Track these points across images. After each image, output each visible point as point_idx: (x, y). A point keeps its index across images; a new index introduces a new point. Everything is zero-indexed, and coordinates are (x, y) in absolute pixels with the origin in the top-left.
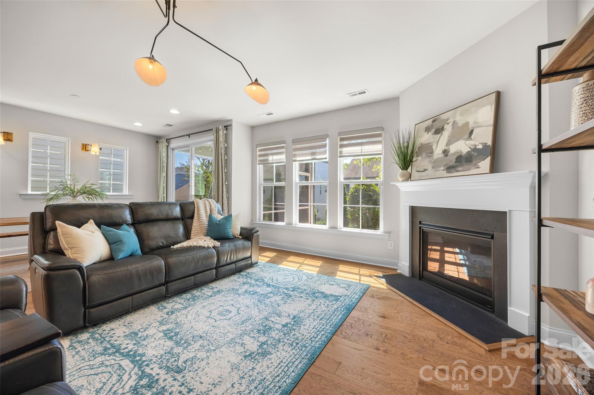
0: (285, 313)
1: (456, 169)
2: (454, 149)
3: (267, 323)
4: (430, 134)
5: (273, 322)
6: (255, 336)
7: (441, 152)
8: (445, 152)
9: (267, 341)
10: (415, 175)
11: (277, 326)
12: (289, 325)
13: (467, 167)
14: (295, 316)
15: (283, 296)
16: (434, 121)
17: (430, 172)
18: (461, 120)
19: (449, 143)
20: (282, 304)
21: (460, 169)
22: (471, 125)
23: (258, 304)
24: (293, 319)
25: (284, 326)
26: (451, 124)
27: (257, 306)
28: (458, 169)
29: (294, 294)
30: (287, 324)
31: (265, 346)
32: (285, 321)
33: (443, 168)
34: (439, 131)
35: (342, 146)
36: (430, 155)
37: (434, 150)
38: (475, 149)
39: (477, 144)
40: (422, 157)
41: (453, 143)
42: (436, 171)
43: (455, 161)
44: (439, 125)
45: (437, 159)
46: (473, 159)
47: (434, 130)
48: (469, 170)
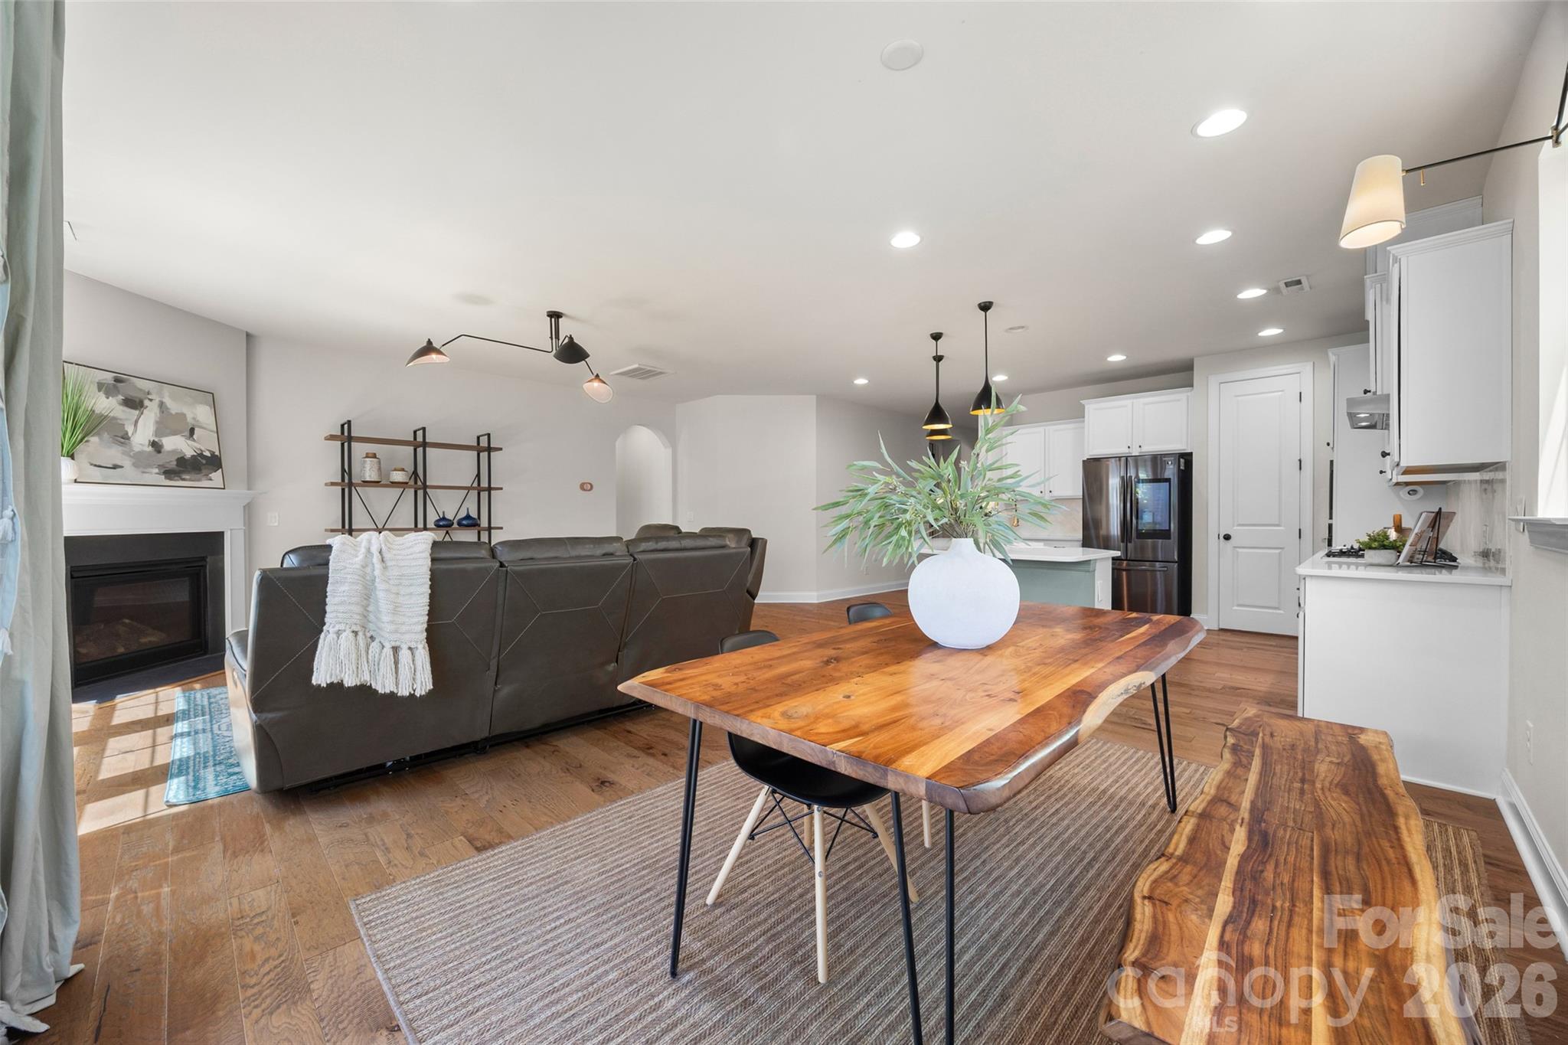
1: (181, 477)
2: (169, 443)
4: (112, 400)
7: (145, 442)
8: (156, 447)
10: (88, 471)
13: (195, 476)
17: (129, 472)
18: (174, 407)
19: (158, 433)
21: (187, 477)
22: (189, 420)
26: (155, 402)
28: (183, 477)
33: (155, 470)
34: (133, 404)
36: (122, 440)
37: (130, 435)
38: (201, 455)
39: (203, 449)
40: (100, 439)
41: (167, 435)
42: (143, 472)
43: (175, 463)
44: (133, 394)
45: (141, 453)
46: (202, 467)
47: (121, 397)
48: (199, 480)
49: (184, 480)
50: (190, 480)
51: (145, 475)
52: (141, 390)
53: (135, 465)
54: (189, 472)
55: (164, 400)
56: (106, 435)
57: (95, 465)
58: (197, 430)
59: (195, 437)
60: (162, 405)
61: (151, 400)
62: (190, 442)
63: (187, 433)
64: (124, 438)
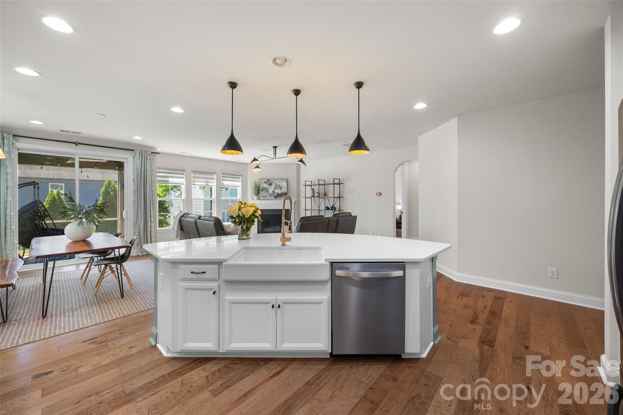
1: (277, 198)
2: (276, 191)
4: (267, 184)
7: (272, 191)
8: (273, 192)
10: (261, 198)
13: (281, 197)
16: (268, 181)
17: (268, 197)
18: (278, 184)
19: (274, 189)
22: (281, 186)
26: (274, 183)
33: (273, 197)
34: (270, 184)
35: (223, 180)
36: (267, 192)
37: (269, 190)
39: (283, 191)
40: (264, 192)
42: (270, 197)
43: (277, 195)
45: (270, 194)
46: (282, 195)
52: (272, 181)
57: (263, 197)
58: (283, 188)
63: (280, 189)
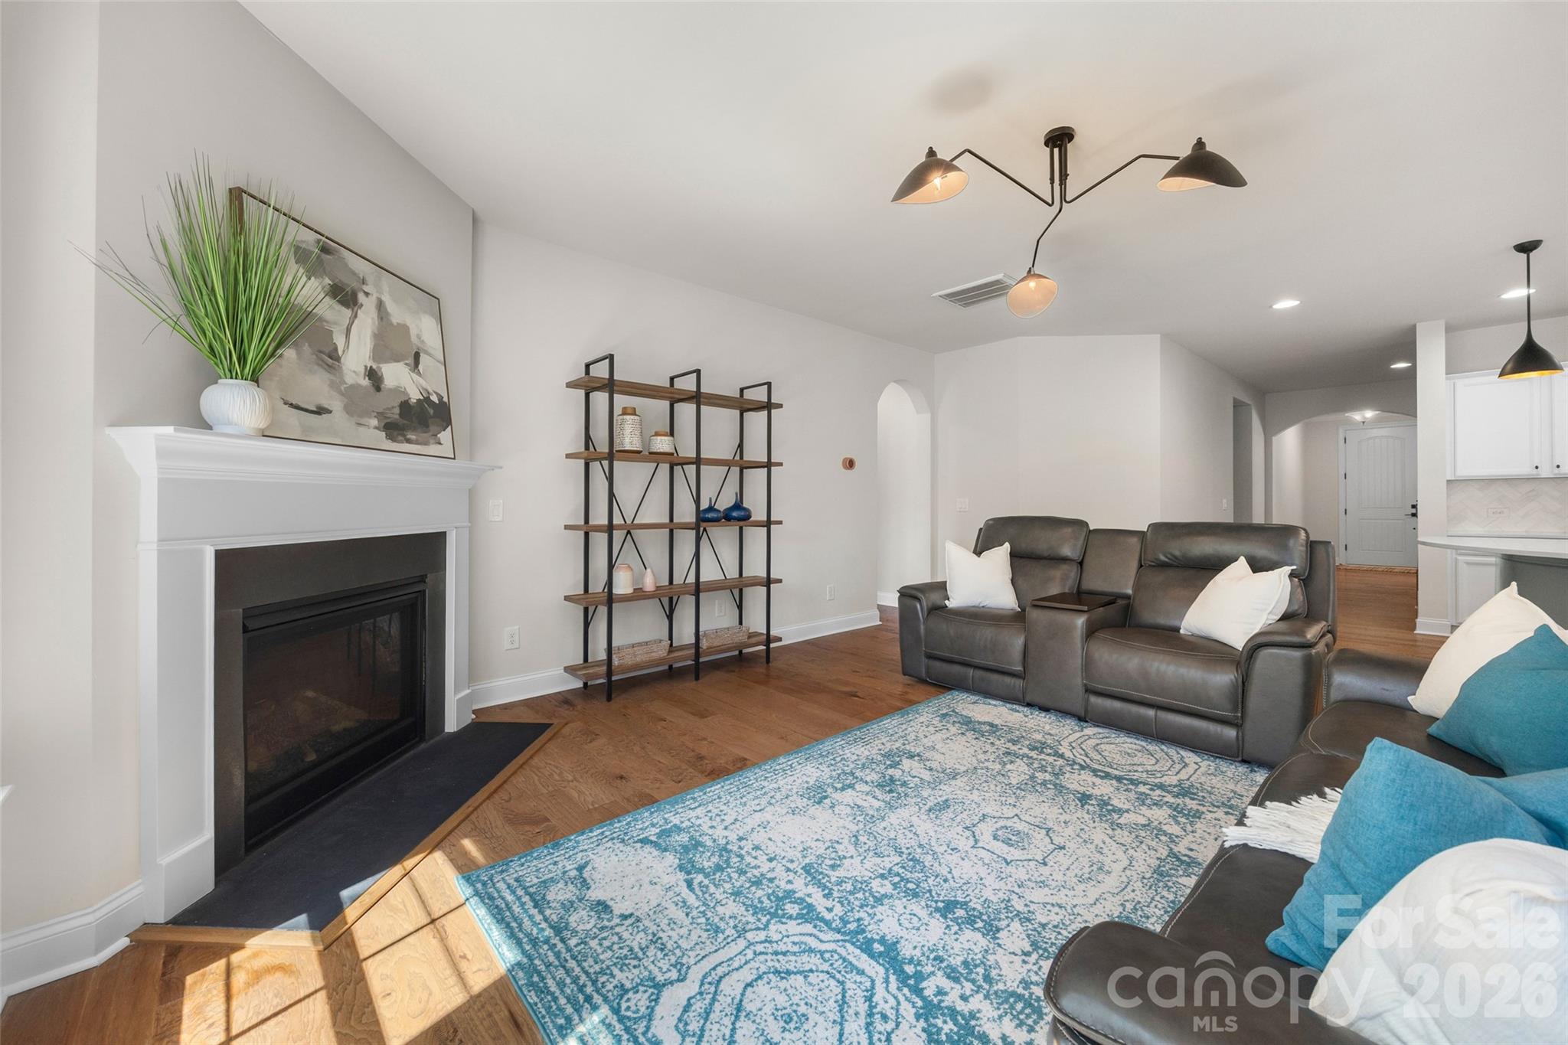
0: (843, 813)
1: (404, 436)
2: (390, 377)
3: (888, 797)
4: (317, 287)
5: (874, 797)
6: (910, 778)
7: (361, 370)
8: (374, 378)
9: (886, 768)
11: (866, 788)
12: (839, 786)
13: (423, 436)
14: (819, 803)
15: (833, 876)
17: (341, 423)
18: (395, 313)
19: (377, 355)
20: (846, 841)
21: (412, 437)
22: (414, 339)
23: (919, 850)
24: (826, 797)
25: (851, 786)
26: (373, 299)
27: (920, 846)
28: (408, 437)
29: (791, 876)
30: (843, 789)
31: (888, 763)
32: (849, 796)
33: (375, 422)
34: (344, 296)
36: (330, 361)
37: (340, 353)
38: (427, 399)
39: (430, 390)
40: (299, 353)
41: (386, 362)
42: (359, 424)
43: (397, 411)
44: (344, 278)
45: (355, 387)
46: (430, 421)
47: (327, 281)
48: (426, 443)
49: (409, 441)
50: (417, 443)
51: (361, 429)
52: (354, 273)
53: (349, 410)
54: (414, 429)
55: (383, 298)
56: (306, 348)
57: (292, 405)
58: (423, 358)
59: (421, 367)
60: (380, 305)
61: (367, 294)
62: (414, 376)
63: (411, 361)
64: (330, 359)
